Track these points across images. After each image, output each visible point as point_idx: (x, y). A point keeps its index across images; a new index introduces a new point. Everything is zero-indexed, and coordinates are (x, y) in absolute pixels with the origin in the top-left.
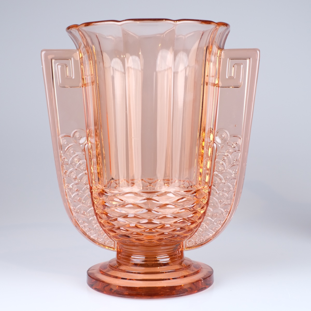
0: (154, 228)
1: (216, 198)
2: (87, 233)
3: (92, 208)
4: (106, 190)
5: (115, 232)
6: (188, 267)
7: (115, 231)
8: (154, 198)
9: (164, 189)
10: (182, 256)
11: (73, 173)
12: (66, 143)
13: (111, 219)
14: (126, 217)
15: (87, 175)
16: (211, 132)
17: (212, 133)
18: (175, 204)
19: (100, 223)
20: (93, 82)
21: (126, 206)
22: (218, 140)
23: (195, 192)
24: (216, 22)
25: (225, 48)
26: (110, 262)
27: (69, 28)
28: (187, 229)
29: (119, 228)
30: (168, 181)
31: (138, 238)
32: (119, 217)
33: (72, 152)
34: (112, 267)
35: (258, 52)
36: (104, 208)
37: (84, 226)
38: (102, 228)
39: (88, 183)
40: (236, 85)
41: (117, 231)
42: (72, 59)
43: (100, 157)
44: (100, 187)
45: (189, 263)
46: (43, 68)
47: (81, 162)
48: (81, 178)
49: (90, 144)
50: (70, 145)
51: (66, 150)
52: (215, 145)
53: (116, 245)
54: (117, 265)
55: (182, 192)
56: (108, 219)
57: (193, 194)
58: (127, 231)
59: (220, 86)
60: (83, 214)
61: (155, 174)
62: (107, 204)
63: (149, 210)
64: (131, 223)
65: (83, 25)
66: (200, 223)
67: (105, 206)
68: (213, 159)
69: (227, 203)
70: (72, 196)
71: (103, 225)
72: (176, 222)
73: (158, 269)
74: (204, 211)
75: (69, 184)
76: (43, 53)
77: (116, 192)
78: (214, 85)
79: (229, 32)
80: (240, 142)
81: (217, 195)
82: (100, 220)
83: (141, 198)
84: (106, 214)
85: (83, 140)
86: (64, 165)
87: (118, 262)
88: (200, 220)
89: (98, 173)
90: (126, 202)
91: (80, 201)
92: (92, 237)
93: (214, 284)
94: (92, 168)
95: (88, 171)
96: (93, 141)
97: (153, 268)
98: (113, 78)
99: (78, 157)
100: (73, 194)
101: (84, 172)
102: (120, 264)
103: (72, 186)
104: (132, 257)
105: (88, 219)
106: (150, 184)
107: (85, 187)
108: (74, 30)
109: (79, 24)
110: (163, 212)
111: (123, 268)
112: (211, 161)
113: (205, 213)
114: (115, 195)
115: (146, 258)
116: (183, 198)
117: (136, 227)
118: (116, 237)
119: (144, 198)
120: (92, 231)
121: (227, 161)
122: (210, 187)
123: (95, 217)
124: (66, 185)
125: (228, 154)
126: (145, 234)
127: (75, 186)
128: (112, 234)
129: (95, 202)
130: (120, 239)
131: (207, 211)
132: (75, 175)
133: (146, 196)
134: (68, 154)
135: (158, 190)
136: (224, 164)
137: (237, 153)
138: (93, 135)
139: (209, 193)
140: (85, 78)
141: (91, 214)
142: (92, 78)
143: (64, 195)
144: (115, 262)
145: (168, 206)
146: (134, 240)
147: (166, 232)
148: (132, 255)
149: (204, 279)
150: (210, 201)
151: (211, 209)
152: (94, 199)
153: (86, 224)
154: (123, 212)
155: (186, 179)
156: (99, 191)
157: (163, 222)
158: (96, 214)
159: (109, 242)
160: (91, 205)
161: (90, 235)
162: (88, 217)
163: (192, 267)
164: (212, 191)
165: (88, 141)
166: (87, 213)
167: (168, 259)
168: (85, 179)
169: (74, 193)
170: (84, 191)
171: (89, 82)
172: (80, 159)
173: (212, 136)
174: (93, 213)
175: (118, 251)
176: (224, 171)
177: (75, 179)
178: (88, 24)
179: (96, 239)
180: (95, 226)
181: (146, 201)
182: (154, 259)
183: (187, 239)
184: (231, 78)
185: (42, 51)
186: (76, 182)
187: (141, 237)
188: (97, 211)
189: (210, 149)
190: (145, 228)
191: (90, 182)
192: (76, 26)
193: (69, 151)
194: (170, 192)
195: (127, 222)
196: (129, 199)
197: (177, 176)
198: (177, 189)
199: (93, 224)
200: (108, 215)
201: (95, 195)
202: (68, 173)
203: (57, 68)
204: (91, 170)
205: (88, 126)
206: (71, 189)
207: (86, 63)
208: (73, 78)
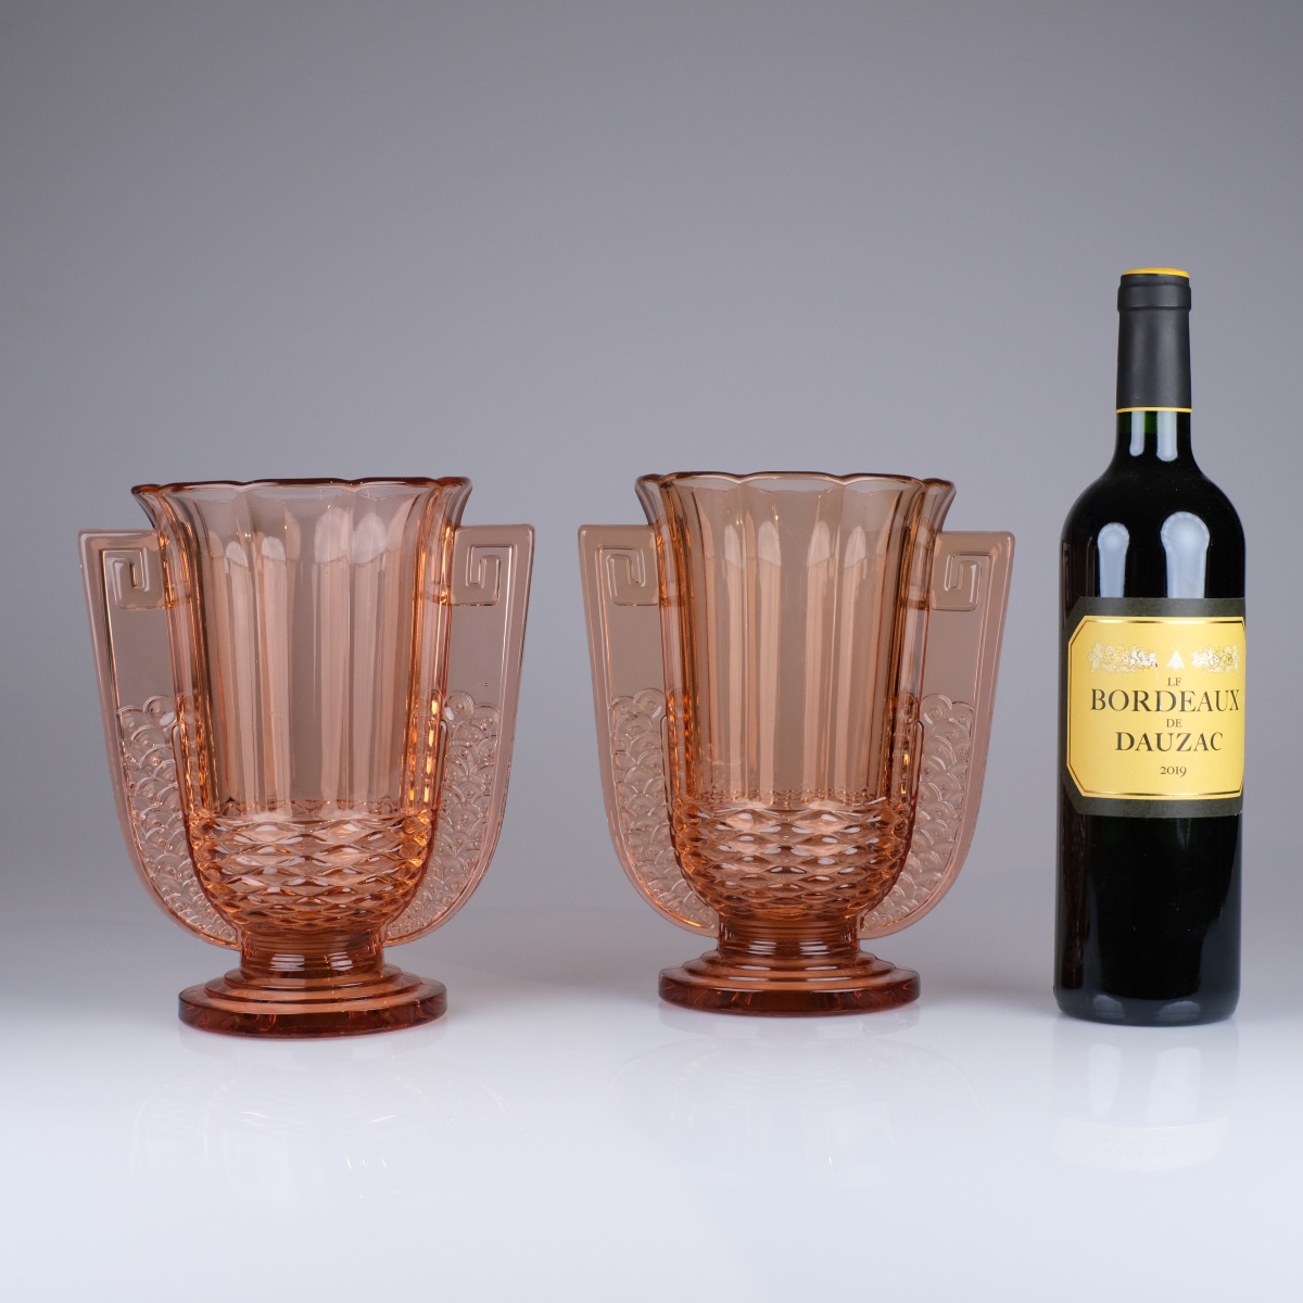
0: (315, 896)
1: (449, 835)
2: (179, 914)
3: (189, 860)
4: (219, 820)
5: (238, 907)
6: (390, 979)
7: (237, 903)
8: (316, 833)
9: (337, 815)
10: (378, 956)
11: (146, 788)
12: (132, 725)
13: (226, 880)
14: (258, 872)
15: (177, 793)
16: (433, 696)
17: (436, 699)
18: (362, 843)
19: (205, 890)
20: (188, 597)
21: (260, 852)
22: (449, 714)
23: (400, 822)
24: (435, 478)
25: (463, 523)
26: (226, 974)
27: (137, 490)
28: (387, 897)
29: (245, 898)
30: (344, 802)
31: (285, 916)
32: (245, 874)
33: (146, 742)
34: (231, 982)
35: (530, 533)
36: (214, 858)
37: (173, 900)
38: (210, 901)
39: (179, 806)
40: (488, 600)
41: (241, 904)
42: (145, 550)
43: (205, 753)
44: (205, 813)
45: (395, 972)
46: (83, 569)
47: (164, 764)
48: (164, 799)
49: (183, 726)
50: (140, 729)
51: (132, 738)
52: (443, 724)
53: (240, 939)
54: (242, 978)
55: (375, 821)
56: (222, 879)
57: (395, 825)
58: (263, 902)
59: (453, 602)
60: (171, 873)
61: (318, 791)
62: (217, 848)
63: (308, 858)
64: (269, 886)
65: (169, 490)
66: (416, 885)
67: (213, 852)
68: (440, 753)
69: (471, 846)
70: (148, 835)
71: (213, 896)
72: (362, 883)
73: (328, 981)
74: (421, 862)
75: (140, 810)
76: (84, 537)
77: (239, 822)
78: (438, 599)
79: (468, 494)
80: (496, 717)
81: (452, 831)
82: (205, 883)
83: (290, 834)
84: (219, 869)
85: (168, 719)
86: (128, 772)
87: (242, 972)
88: (414, 881)
89: (201, 787)
90: (258, 843)
91: (163, 844)
92: (188, 921)
93: (446, 1013)
94: (188, 777)
95: (179, 783)
96: (191, 720)
97: (318, 980)
98: (229, 578)
99: (158, 753)
100: (147, 831)
101: (170, 786)
102: (249, 977)
103: (147, 815)
104: (274, 959)
105: (180, 884)
106: (310, 810)
107: (174, 816)
108: (150, 498)
109: (162, 483)
110: (334, 860)
111: (255, 982)
112: (437, 759)
113: (424, 866)
114: (235, 830)
115: (306, 960)
116: (374, 834)
117: (283, 893)
118: (240, 919)
119: (297, 833)
120: (189, 910)
121: (470, 757)
122: (435, 812)
123: (195, 878)
124: (134, 812)
125: (472, 743)
126: (297, 909)
127: (153, 815)
128: (231, 911)
129: (196, 847)
130: (245, 920)
131: (431, 864)
132: (153, 791)
133: (300, 829)
134: (137, 747)
135: (324, 818)
136: (464, 765)
137: (490, 741)
138: (190, 706)
139: (433, 823)
140: (172, 589)
141: (186, 872)
142: (185, 588)
143: (130, 835)
144: (239, 974)
145: (345, 850)
146: (277, 922)
147: (343, 901)
148: (272, 955)
149: (423, 1002)
150: (436, 843)
151: (437, 858)
152: (192, 839)
153: (176, 894)
154: (254, 864)
155: (384, 797)
156: (203, 822)
157: (336, 881)
158: (198, 873)
159: (223, 930)
160: (187, 854)
161: (183, 917)
162: (180, 880)
163: (401, 979)
164: (440, 821)
165: (178, 720)
166: (177, 872)
167: (350, 962)
168: (174, 800)
169: (150, 829)
170: (171, 825)
171: (180, 596)
172: (162, 759)
173: (435, 706)
174: (191, 871)
175: (243, 952)
176: (465, 779)
177: (153, 799)
178: (178, 487)
179: (197, 925)
180: (195, 898)
181: (301, 839)
182: (319, 962)
183: (388, 921)
184: (475, 585)
185: (81, 533)
186: (156, 805)
187: (289, 915)
188: (199, 865)
189: (432, 733)
190: (297, 895)
191: (184, 805)
192: (155, 488)
193: (138, 741)
194: (348, 822)
195: (260, 884)
196: (265, 836)
197: (364, 791)
198: (364, 815)
199: (192, 895)
200: (223, 871)
201: (194, 831)
202: (137, 788)
203: (113, 568)
204: (186, 781)
205: (179, 689)
206: (143, 822)
207: (174, 554)
208: (147, 589)
